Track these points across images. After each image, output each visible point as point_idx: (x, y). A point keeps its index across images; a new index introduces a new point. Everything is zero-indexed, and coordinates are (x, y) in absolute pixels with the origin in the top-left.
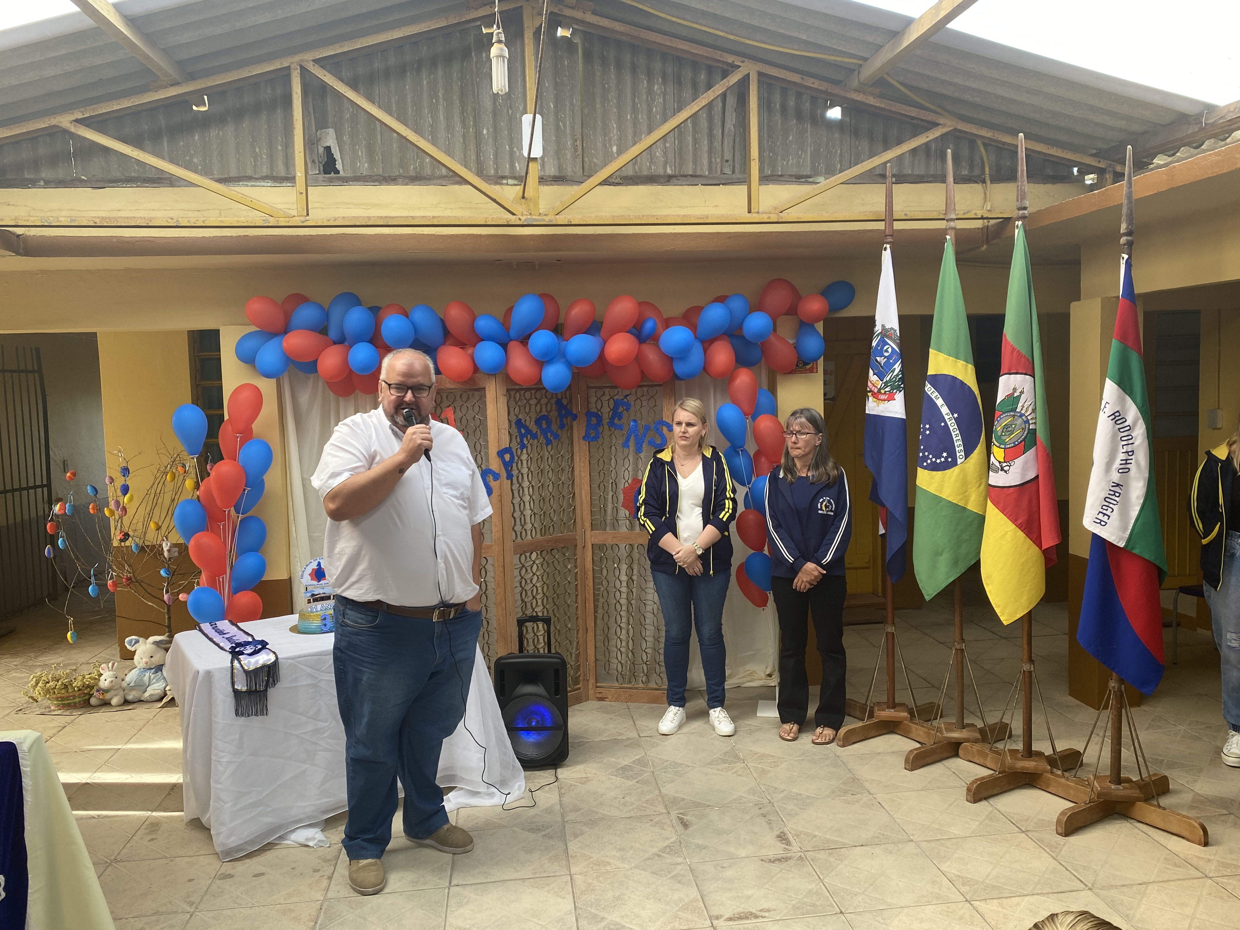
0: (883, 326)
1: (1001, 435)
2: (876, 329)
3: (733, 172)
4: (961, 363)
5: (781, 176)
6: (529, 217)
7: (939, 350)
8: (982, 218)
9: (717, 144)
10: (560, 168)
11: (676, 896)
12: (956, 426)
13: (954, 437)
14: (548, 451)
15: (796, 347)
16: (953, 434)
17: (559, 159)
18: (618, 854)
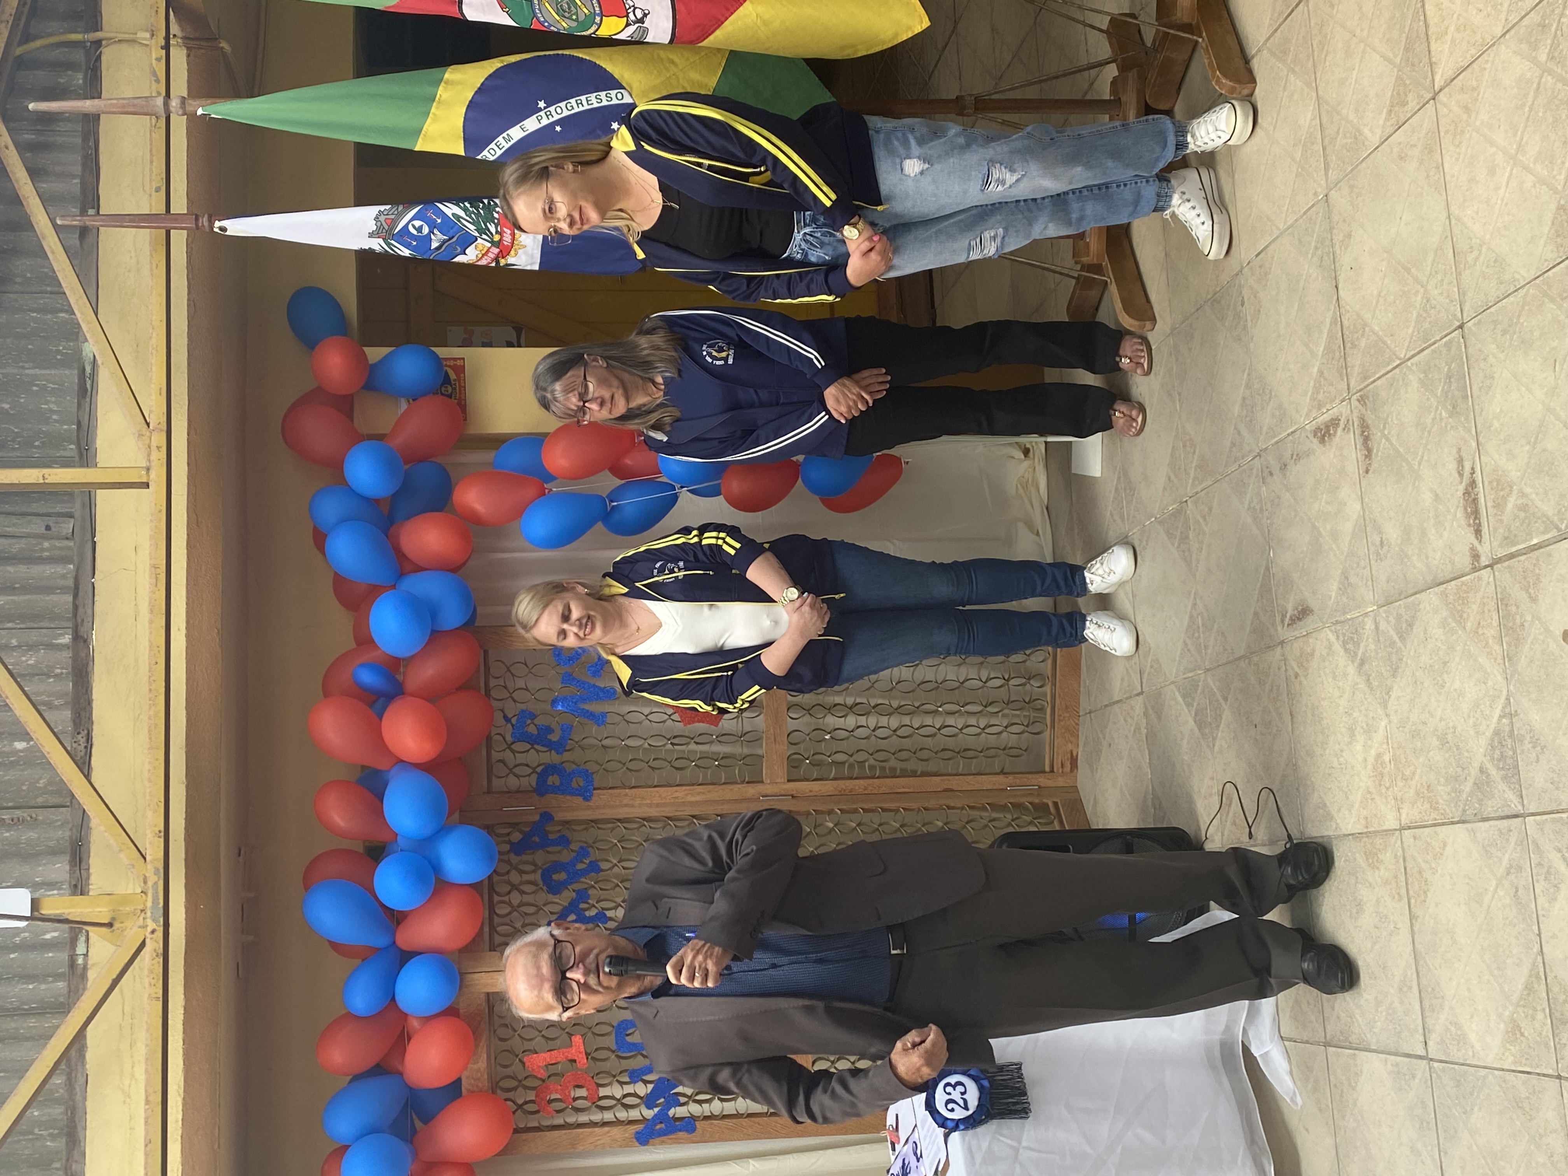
0: (371, 235)
1: (577, 20)
2: (377, 248)
3: (70, 516)
4: (442, 92)
5: (79, 424)
6: (149, 914)
7: (417, 132)
8: (167, 47)
9: (16, 546)
10: (54, 852)
11: (1438, 633)
12: (563, 104)
13: (581, 109)
14: (611, 869)
15: (414, 398)
16: (576, 110)
17: (38, 855)
18: (1360, 738)
